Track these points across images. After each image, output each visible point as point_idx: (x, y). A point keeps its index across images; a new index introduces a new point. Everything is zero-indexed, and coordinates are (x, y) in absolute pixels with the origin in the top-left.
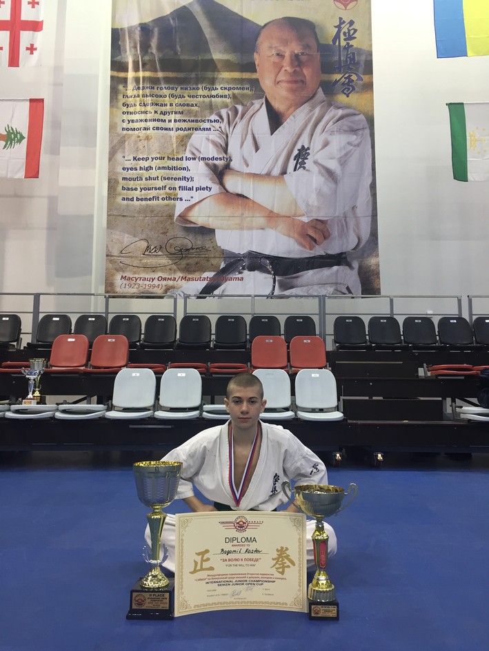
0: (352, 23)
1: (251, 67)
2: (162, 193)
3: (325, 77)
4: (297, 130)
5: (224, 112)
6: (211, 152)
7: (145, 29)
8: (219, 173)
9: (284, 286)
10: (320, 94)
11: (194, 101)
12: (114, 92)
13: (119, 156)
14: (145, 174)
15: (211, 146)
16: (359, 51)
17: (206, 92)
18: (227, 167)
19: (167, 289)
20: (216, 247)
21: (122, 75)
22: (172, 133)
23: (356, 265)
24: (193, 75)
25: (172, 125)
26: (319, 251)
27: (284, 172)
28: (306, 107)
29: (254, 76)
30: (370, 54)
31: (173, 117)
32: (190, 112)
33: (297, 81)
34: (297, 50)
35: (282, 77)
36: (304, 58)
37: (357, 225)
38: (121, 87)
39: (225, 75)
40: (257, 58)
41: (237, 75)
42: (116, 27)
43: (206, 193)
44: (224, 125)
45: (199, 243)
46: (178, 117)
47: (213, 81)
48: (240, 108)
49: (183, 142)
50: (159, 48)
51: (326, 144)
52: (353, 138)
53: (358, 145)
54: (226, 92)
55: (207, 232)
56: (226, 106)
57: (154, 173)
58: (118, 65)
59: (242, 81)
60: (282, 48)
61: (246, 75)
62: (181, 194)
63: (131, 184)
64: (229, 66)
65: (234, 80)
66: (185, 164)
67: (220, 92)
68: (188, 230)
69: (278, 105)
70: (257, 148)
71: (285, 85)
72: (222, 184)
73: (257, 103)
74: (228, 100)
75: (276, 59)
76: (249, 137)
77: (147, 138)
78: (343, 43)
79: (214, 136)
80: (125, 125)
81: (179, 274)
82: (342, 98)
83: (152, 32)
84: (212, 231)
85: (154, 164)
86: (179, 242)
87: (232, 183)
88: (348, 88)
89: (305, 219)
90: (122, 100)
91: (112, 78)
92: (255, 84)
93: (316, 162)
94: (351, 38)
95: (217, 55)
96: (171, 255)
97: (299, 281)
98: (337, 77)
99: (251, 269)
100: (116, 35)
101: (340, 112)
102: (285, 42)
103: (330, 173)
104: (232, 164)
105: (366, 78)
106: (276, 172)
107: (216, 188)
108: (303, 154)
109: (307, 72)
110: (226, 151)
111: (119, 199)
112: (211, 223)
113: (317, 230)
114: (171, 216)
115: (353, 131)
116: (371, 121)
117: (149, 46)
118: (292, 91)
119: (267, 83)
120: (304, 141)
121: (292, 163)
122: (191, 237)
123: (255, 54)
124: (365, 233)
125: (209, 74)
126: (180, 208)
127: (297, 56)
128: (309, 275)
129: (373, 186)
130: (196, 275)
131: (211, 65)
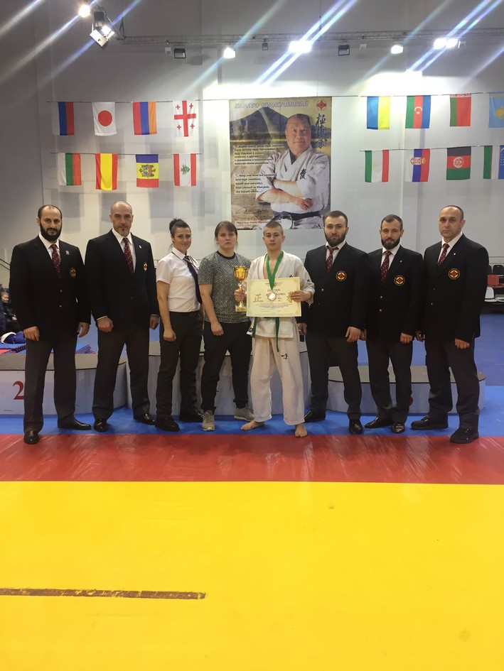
0: (324, 116)
1: (284, 136)
2: (251, 190)
3: (313, 140)
4: (302, 162)
5: (273, 156)
6: (269, 172)
7: (243, 121)
8: (272, 181)
9: (296, 224)
10: (311, 148)
11: (262, 151)
12: (231, 149)
13: (234, 175)
14: (244, 182)
15: (269, 170)
16: (326, 129)
17: (266, 148)
18: (275, 178)
19: (254, 226)
20: (271, 210)
21: (234, 141)
22: (254, 165)
23: (322, 216)
24: (262, 140)
25: (254, 162)
26: (309, 211)
27: (296, 180)
28: (305, 153)
29: (285, 140)
30: (331, 130)
31: (254, 158)
32: (260, 156)
33: (302, 142)
34: (302, 129)
35: (296, 140)
36: (304, 132)
37: (323, 200)
38: (234, 146)
39: (274, 140)
40: (286, 133)
41: (278, 140)
42: (232, 120)
43: (267, 189)
44: (274, 161)
45: (265, 208)
46: (256, 158)
47: (269, 143)
48: (279, 154)
49: (258, 168)
50: (248, 130)
51: (312, 168)
52: (322, 165)
53: (324, 168)
54: (274, 147)
55: (267, 204)
56: (274, 153)
57: (247, 181)
58: (232, 137)
59: (280, 142)
60: (296, 128)
61: (282, 140)
62: (258, 189)
63: (239, 186)
64: (276, 136)
65: (277, 142)
66: (259, 177)
67: (272, 147)
68: (260, 204)
69: (295, 153)
70: (286, 170)
71: (297, 144)
72: (273, 185)
73: (286, 152)
74: (275, 151)
75: (294, 132)
76: (283, 166)
77: (245, 167)
78: (320, 125)
79: (270, 165)
80: (236, 162)
81: (258, 221)
82: (318, 149)
83: (245, 122)
84: (270, 204)
85: (248, 178)
86: (258, 208)
87: (277, 185)
88: (321, 145)
89: (304, 198)
90: (235, 152)
91: (231, 143)
92: (285, 143)
93: (308, 176)
94: (322, 122)
95: (271, 132)
96: (254, 213)
97: (300, 223)
98: (317, 140)
99: (284, 218)
100: (231, 124)
101: (318, 155)
102: (297, 125)
103: (313, 180)
104: (277, 177)
105: (328, 140)
106: (293, 180)
107: (271, 187)
108: (304, 172)
109: (305, 138)
110: (274, 172)
111: (235, 193)
112: (269, 201)
113: (308, 203)
114: (254, 198)
115: (323, 162)
116: (329, 158)
117: (244, 129)
118: (300, 146)
119: (290, 144)
120: (304, 167)
121: (299, 176)
122: (262, 206)
123: (286, 132)
124: (326, 203)
125: (268, 140)
126: (257, 195)
127: (302, 131)
128: (305, 220)
129: (330, 185)
130: (264, 221)
131: (268, 136)
